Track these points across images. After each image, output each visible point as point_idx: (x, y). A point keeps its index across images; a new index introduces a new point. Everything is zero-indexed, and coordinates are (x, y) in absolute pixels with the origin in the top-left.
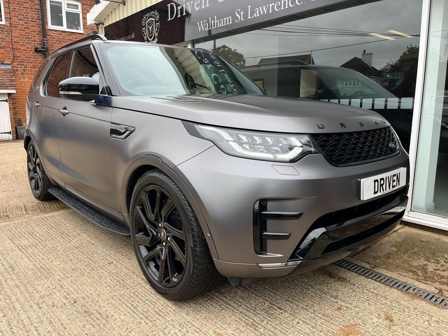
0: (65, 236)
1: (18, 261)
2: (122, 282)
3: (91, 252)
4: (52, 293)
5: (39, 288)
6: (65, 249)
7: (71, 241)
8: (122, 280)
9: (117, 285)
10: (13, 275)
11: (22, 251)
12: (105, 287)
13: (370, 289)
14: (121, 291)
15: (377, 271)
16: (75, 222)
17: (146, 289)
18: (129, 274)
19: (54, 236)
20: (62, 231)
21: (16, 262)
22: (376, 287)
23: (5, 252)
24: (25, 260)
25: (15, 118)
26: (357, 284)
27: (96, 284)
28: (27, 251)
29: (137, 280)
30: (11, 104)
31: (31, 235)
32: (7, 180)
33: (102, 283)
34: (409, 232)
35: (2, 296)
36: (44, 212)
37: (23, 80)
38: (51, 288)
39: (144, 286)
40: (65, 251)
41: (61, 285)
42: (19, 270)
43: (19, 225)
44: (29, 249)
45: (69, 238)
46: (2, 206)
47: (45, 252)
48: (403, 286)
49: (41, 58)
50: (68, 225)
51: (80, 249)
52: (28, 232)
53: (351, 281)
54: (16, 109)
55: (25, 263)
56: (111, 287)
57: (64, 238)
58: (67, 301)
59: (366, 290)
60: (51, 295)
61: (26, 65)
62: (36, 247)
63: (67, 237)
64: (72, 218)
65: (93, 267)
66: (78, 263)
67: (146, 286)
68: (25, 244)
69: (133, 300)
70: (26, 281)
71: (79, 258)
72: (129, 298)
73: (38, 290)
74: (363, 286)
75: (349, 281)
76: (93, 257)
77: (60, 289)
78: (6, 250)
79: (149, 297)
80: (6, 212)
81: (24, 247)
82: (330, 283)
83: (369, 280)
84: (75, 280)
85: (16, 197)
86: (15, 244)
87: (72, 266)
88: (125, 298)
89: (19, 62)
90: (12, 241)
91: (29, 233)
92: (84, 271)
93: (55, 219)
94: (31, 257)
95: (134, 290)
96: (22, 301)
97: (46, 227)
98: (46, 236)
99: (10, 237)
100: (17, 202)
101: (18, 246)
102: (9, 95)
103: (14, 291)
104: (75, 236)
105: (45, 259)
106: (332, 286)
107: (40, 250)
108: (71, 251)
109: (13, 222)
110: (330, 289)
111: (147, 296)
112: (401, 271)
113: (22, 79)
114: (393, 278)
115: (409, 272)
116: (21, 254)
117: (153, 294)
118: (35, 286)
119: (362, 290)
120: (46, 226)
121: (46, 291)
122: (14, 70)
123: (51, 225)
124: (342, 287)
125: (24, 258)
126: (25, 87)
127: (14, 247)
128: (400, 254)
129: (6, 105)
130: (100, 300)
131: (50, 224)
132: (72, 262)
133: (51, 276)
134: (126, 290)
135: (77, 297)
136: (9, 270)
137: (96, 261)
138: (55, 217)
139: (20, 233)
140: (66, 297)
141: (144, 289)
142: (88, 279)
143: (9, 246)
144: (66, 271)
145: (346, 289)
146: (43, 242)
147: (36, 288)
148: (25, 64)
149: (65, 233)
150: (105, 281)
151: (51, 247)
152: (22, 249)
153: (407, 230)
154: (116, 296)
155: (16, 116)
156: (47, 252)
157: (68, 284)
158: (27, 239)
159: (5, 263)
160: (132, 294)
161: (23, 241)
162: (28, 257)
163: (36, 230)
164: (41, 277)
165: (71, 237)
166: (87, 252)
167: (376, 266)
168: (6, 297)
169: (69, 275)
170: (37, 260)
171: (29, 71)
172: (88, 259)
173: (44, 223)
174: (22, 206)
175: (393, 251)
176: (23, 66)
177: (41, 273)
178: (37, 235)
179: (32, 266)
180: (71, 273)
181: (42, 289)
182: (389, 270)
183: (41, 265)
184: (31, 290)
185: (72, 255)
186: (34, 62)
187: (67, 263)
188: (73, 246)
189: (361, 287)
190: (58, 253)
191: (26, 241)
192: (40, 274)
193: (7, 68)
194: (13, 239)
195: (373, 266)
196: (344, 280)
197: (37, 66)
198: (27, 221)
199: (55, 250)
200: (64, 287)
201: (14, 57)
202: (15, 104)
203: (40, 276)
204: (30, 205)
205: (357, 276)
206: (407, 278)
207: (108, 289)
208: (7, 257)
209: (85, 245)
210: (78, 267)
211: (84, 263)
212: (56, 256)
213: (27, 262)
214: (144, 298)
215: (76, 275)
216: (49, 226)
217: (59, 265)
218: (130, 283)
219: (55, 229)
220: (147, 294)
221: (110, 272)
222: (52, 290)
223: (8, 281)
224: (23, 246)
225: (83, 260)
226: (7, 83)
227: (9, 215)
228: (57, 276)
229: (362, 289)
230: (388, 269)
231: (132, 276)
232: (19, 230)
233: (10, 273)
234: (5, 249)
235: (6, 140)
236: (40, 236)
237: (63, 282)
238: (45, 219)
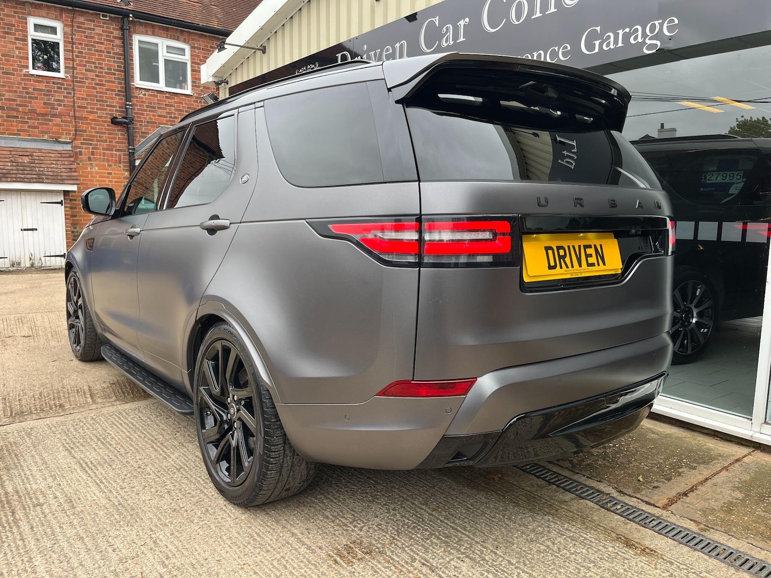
0: (158, 447)
1: (81, 491)
2: (258, 539)
3: (203, 478)
4: (139, 553)
5: (118, 544)
6: (159, 472)
7: (169, 456)
8: (258, 535)
9: (249, 543)
10: (72, 517)
11: (86, 472)
12: (229, 546)
13: (701, 573)
14: (257, 555)
15: (710, 536)
16: (175, 420)
17: (300, 554)
18: (268, 524)
19: (140, 446)
20: (153, 436)
21: (78, 492)
22: (711, 568)
23: (59, 474)
24: (93, 488)
25: (73, 232)
26: (676, 561)
27: (213, 540)
28: (95, 473)
29: (283, 536)
30: (68, 209)
31: (102, 443)
32: (59, 341)
33: (224, 538)
34: (763, 462)
35: (55, 556)
36: (123, 401)
37: (89, 170)
38: (137, 544)
39: (297, 547)
40: (159, 474)
41: (154, 539)
42: (82, 507)
43: (82, 424)
44: (99, 468)
45: (165, 450)
46: (52, 387)
47: (126, 475)
48: (759, 568)
49: (121, 134)
50: (162, 426)
51: (184, 472)
52: (96, 437)
53: (665, 556)
54: (75, 216)
55: (93, 495)
56: (239, 547)
57: (156, 450)
58: (165, 570)
59: (693, 573)
60: (138, 557)
61: (97, 145)
62: (110, 466)
63: (161, 449)
64: (168, 414)
65: (208, 508)
66: (181, 499)
67: (300, 548)
68: (92, 459)
69: (278, 575)
70: (94, 528)
71: (183, 490)
72: (270, 570)
73: (115, 547)
74: (688, 565)
75: (662, 555)
76: (207, 489)
77: (152, 546)
78: (60, 469)
79: (305, 569)
80: (59, 398)
81: (90, 465)
82: (627, 559)
83: (697, 554)
84: (178, 531)
85: (75, 371)
86: (75, 458)
87: (171, 504)
88: (264, 570)
89: (84, 139)
90: (70, 453)
91: (99, 440)
92: (192, 513)
93: (141, 415)
94: (103, 483)
95: (278, 555)
96: (90, 566)
97: (125, 428)
98: (127, 444)
99: (66, 445)
100: (76, 380)
101: (80, 463)
102: (66, 193)
103: (76, 546)
104: (175, 446)
105: (125, 488)
106: (631, 565)
107: (117, 470)
108: (169, 474)
109: (70, 417)
110: (627, 569)
111: (302, 568)
112: (754, 538)
113: (89, 168)
114: (740, 552)
115: (768, 541)
116: (85, 478)
117: (312, 564)
118: (110, 539)
119: (686, 574)
120: (126, 426)
121: (130, 550)
122: (76, 153)
123: (135, 426)
124: (649, 567)
125: (91, 485)
126: (92, 181)
127: (73, 464)
128: (749, 504)
129: (61, 209)
130: (222, 571)
131: (132, 424)
132: (172, 496)
133: (137, 521)
134: (265, 555)
135: (182, 564)
136: (66, 506)
137: (212, 496)
138: (140, 409)
139: (84, 438)
140: (164, 562)
141: (297, 554)
142: (199, 530)
143: (65, 461)
144: (162, 512)
145: (658, 571)
146: (123, 456)
147: (113, 542)
148: (95, 143)
149: (159, 441)
150: (228, 535)
151: (136, 465)
152: (87, 469)
153: (759, 458)
154: (249, 565)
155: (75, 228)
156: (129, 475)
157: (166, 537)
158: (95, 450)
159: (58, 494)
160: (275, 563)
161: (88, 454)
162: (97, 484)
163: (110, 432)
164: (120, 522)
165: (169, 449)
166: (196, 479)
167: (708, 526)
168: (62, 558)
169: (168, 521)
170: (113, 491)
171: (100, 155)
172: (198, 491)
173: (124, 422)
174: (86, 388)
175: (737, 499)
176: (91, 147)
177: (120, 514)
178: (112, 443)
179: (104, 501)
180: (171, 517)
181: (122, 545)
182: (733, 536)
183: (120, 499)
184: (103, 545)
185: (172, 483)
186: (109, 141)
187: (164, 497)
188: (173, 466)
189: (685, 567)
190: (148, 478)
191: (94, 454)
192: (117, 517)
193: (65, 149)
194: (72, 448)
195: (703, 526)
196: (653, 552)
197: (114, 146)
198: (94, 417)
199: (143, 472)
200: (160, 544)
201: (76, 131)
202: (75, 208)
203: (118, 520)
204: (99, 387)
205: (676, 547)
206: (766, 552)
207: (235, 551)
208: (61, 483)
209: (192, 464)
210: (181, 506)
211: (192, 499)
212: (144, 484)
213: (97, 492)
214: (297, 571)
215: (179, 521)
216: (132, 427)
217: (149, 500)
218: (271, 540)
219: (141, 432)
220: (302, 564)
221: (236, 519)
222: (139, 548)
223: (64, 527)
224: (89, 463)
225: (190, 493)
226: (63, 174)
227: (64, 404)
228: (147, 522)
229: (685, 571)
230: (730, 533)
231: (274, 527)
232: (82, 432)
233: (68, 513)
234: (58, 468)
235: (56, 267)
236: (117, 444)
237: (158, 534)
238: (124, 414)
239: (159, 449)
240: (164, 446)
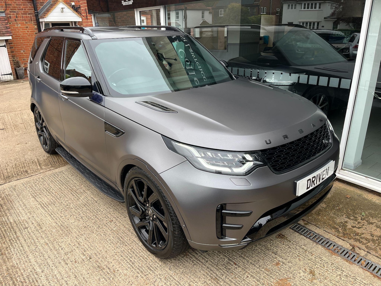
0: (74, 193)
1: (43, 219)
2: (122, 240)
3: (96, 209)
4: (73, 250)
5: (63, 246)
6: (76, 207)
7: (79, 198)
8: (122, 238)
9: (118, 242)
10: (41, 233)
11: (44, 209)
12: (110, 244)
13: (301, 246)
14: (122, 248)
15: (308, 227)
16: (80, 178)
17: (139, 246)
18: (125, 232)
19: (66, 193)
20: (71, 187)
21: (42, 220)
22: (306, 243)
23: (32, 211)
24: (48, 218)
25: (13, 61)
26: (292, 240)
27: (103, 241)
28: (48, 209)
29: (132, 238)
30: (9, 49)
31: (49, 192)
32: (18, 131)
33: (108, 240)
34: (338, 187)
35: (37, 254)
36: (55, 167)
37: (16, 26)
38: (71, 245)
39: (138, 243)
40: (76, 208)
41: (78, 242)
42: (45, 228)
43: (38, 182)
44: (49, 206)
45: (77, 195)
46: (20, 160)
47: (62, 210)
48: (326, 243)
49: (30, 5)
50: (75, 181)
51: (87, 207)
52: (46, 189)
53: (288, 238)
54: (13, 52)
55: (49, 221)
56: (114, 244)
57: (74, 195)
58: (84, 257)
59: (298, 246)
60: (72, 251)
61: (18, 12)
62: (54, 205)
63: (76, 194)
64: (77, 174)
65: (99, 225)
66: (87, 221)
67: (139, 243)
68: (46, 202)
69: (131, 256)
70: (52, 238)
71: (88, 216)
72: (128, 255)
73: (62, 247)
74: (297, 242)
75: (287, 237)
76: (98, 215)
77: (78, 246)
78: (32, 208)
79: (142, 253)
80: (25, 167)
81: (45, 205)
82: (272, 240)
83: (301, 237)
84: (88, 238)
85: (29, 150)
86: (38, 201)
87: (83, 224)
88: (125, 255)
89: (11, 9)
90: (35, 199)
91: (47, 191)
92: (93, 228)
93: (64, 175)
94: (52, 215)
95: (130, 247)
96: (53, 257)
97: (58, 184)
98: (60, 193)
99: (32, 194)
100: (31, 155)
101: (40, 204)
102: (6, 41)
103: (45, 248)
104: (82, 192)
105: (63, 216)
106: (273, 243)
107: (58, 207)
108: (81, 208)
109: (32, 178)
110: (272, 245)
111: (140, 253)
112: (327, 228)
113: (16, 25)
114: (320, 235)
115: (332, 229)
116: (44, 212)
117: (145, 251)
118: (60, 244)
119: (295, 247)
120: (58, 182)
121: (69, 248)
122: (8, 17)
123: (62, 182)
124: (281, 244)
125: (47, 216)
126: (18, 32)
127: (38, 205)
128: (328, 210)
129: (5, 50)
130: (108, 256)
131: (61, 180)
132: (83, 220)
133: (70, 234)
134: (125, 247)
135: (91, 254)
136: (38, 228)
137: (101, 219)
138: (63, 172)
139: (40, 190)
140: (83, 253)
141: (138, 246)
142: (97, 237)
143: (33, 203)
144: (80, 228)
145: (284, 246)
146: (59, 199)
147: (61, 245)
148: (17, 11)
149: (74, 190)
150: (109, 238)
151: (66, 204)
152: (44, 207)
153: (337, 185)
154: (119, 253)
155: (14, 58)
156: (63, 210)
157: (83, 241)
158: (46, 196)
159: (34, 222)
160: (129, 251)
161: (43, 199)
162: (50, 215)
163: (52, 186)
164: (63, 234)
165: (79, 195)
166: (93, 210)
167: (308, 222)
168: (41, 255)
169: (83, 233)
170: (57, 218)
171: (21, 17)
172: (94, 217)
173: (57, 180)
174: (36, 160)
175: (323, 208)
176: (15, 13)
177: (62, 230)
178: (53, 192)
179: (54, 224)
180: (84, 231)
181: (65, 246)
182: (318, 227)
183: (61, 223)
184: (57, 247)
185: (83, 213)
186: (24, 9)
187: (80, 220)
188: (82, 204)
189: (295, 243)
190: (72, 211)
191: (46, 198)
192: (61, 232)
193: (2, 16)
194: (36, 196)
195: (306, 222)
196: (283, 236)
197: (27, 12)
198: (43, 177)
199: (69, 208)
200: (81, 244)
201: (6, 5)
202: (12, 48)
203: (62, 234)
204: (42, 159)
205: (293, 233)
206: (330, 234)
207: (113, 246)
208: (34, 215)
209: (90, 202)
210: (88, 225)
211: (92, 221)
212: (70, 214)
213: (50, 219)
214: (139, 254)
215: (88, 232)
216: (61, 182)
217: (74, 222)
218: (127, 240)
219: (65, 185)
220: (140, 251)
221: (112, 230)
222: (72, 247)
223: (39, 239)
224: (44, 204)
225: (91, 218)
226: (3, 30)
227: (28, 170)
228: (74, 234)
229: (295, 245)
230: (317, 226)
231: (128, 234)
232: (38, 186)
233: (40, 232)
234: (31, 207)
235: (8, 80)
236: (55, 193)
237: (79, 240)
238: (56, 175)
239: (74, 194)
240: (76, 193)
